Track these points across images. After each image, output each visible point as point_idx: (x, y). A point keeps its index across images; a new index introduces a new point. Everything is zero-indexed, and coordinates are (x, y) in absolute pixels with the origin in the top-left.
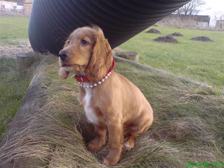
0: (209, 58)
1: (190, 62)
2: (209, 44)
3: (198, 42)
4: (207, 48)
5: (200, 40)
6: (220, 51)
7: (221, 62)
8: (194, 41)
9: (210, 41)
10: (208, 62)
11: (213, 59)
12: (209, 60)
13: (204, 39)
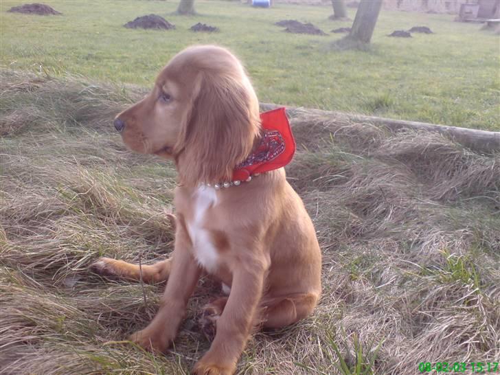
0: (54, 45)
1: (16, 53)
2: (51, 20)
3: (27, 17)
4: (49, 28)
5: (30, 11)
6: (74, 31)
7: (77, 49)
8: (18, 16)
9: (54, 14)
10: (53, 51)
11: (62, 45)
12: (54, 47)
13: (40, 9)
